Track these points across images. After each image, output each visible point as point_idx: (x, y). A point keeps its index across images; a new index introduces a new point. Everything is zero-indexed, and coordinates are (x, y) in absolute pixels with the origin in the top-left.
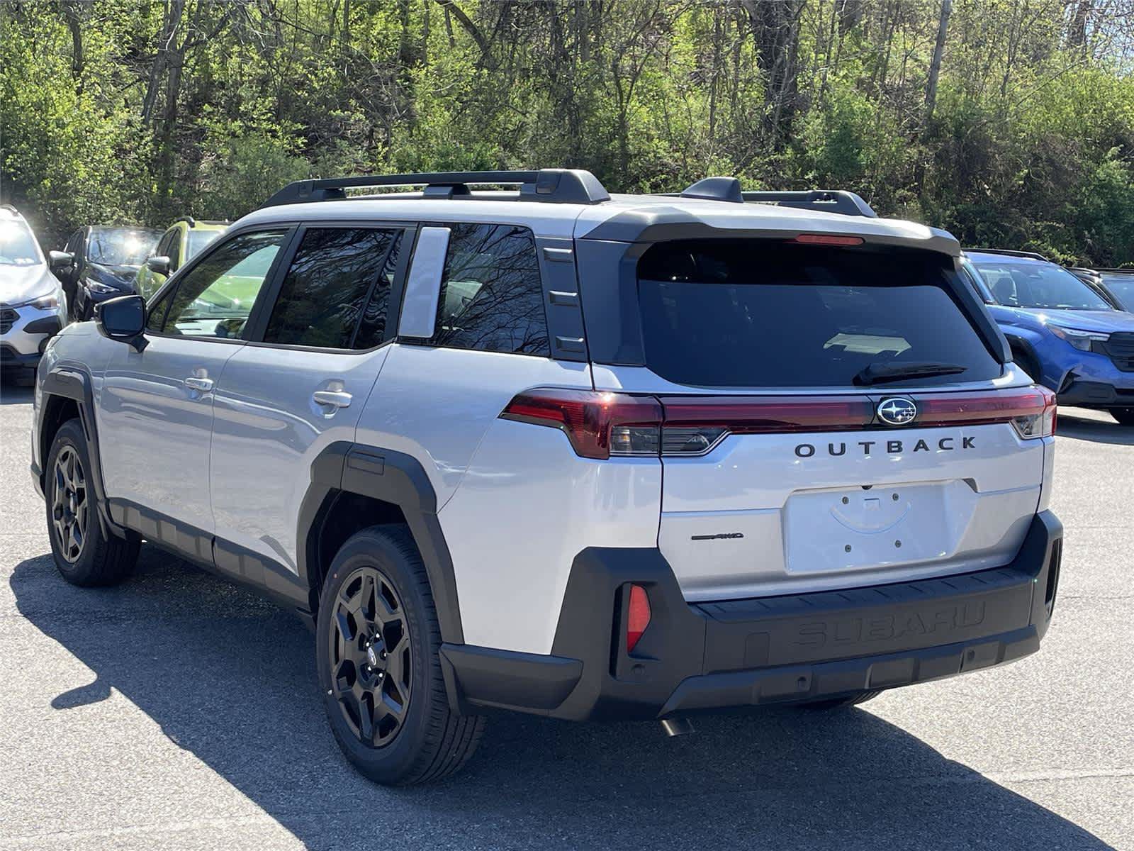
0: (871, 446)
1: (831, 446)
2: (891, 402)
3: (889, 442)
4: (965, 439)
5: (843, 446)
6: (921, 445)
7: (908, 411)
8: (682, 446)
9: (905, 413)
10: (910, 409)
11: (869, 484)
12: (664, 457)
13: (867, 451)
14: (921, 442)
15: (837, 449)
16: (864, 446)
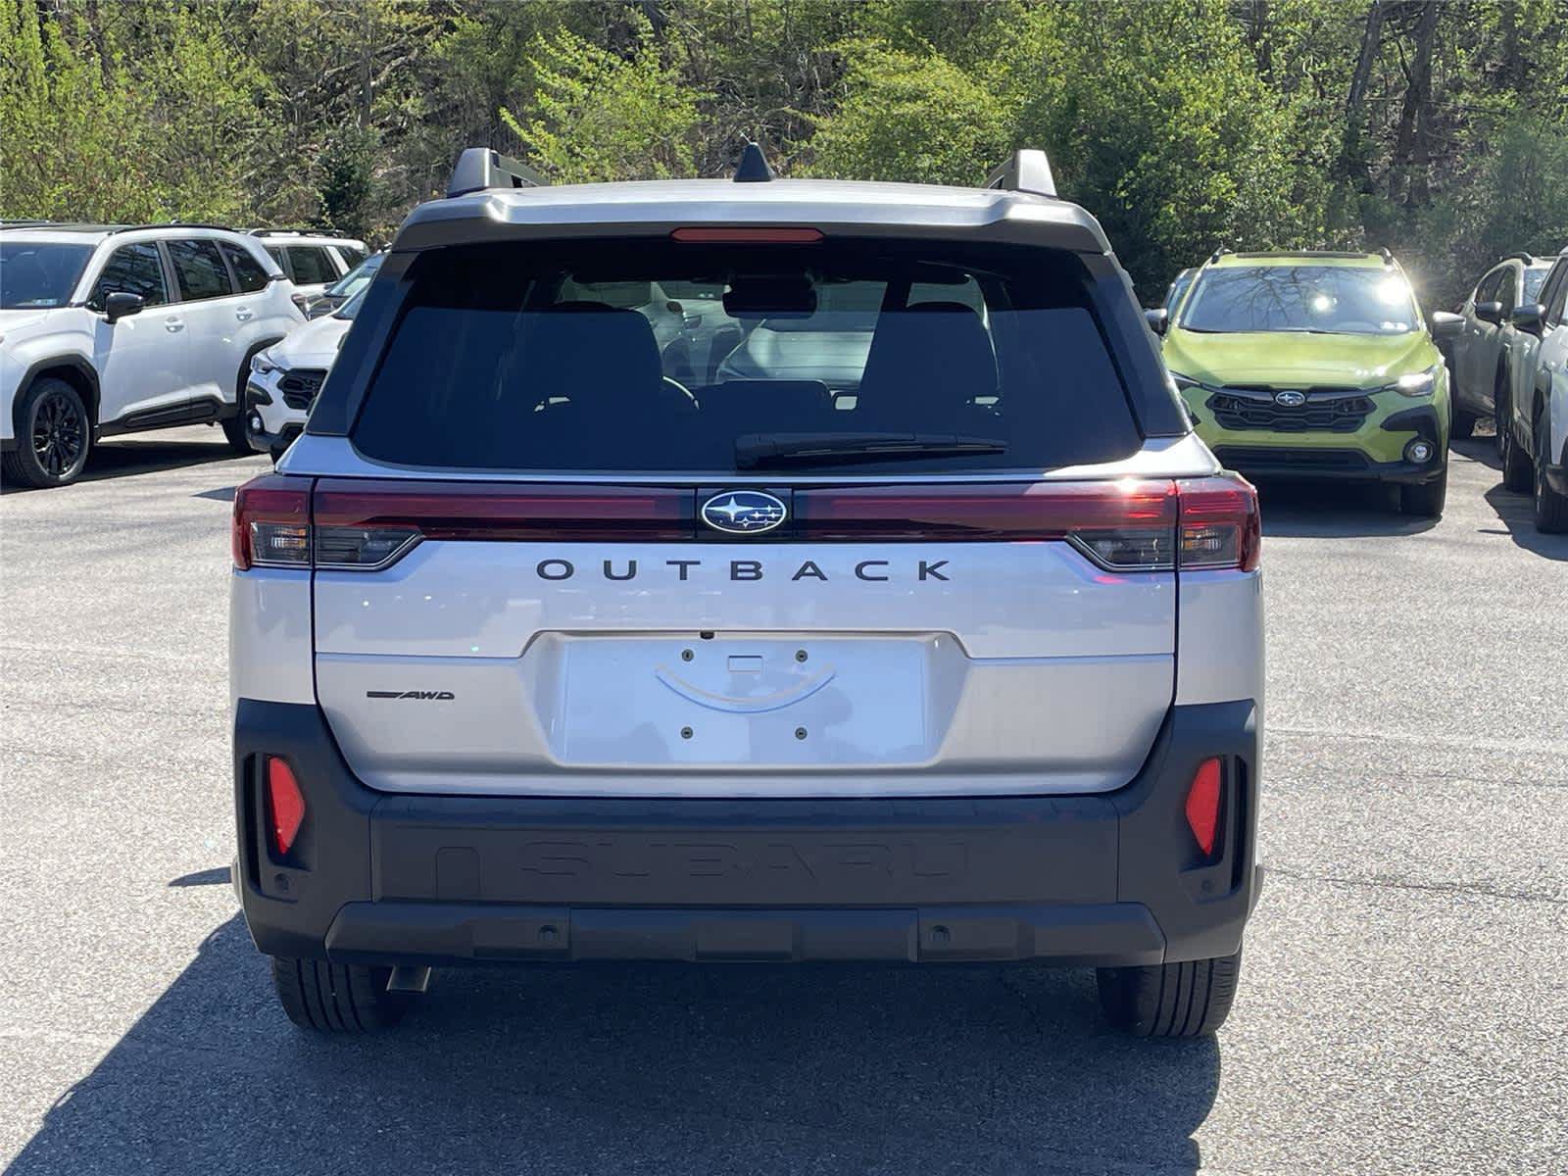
0: (691, 567)
1: (607, 565)
2: (729, 497)
3: (733, 563)
4: (922, 564)
5: (632, 565)
6: (814, 571)
7: (767, 511)
8: (346, 554)
9: (755, 516)
10: (770, 509)
12: (319, 569)
13: (683, 576)
15: (620, 571)
16: (678, 567)
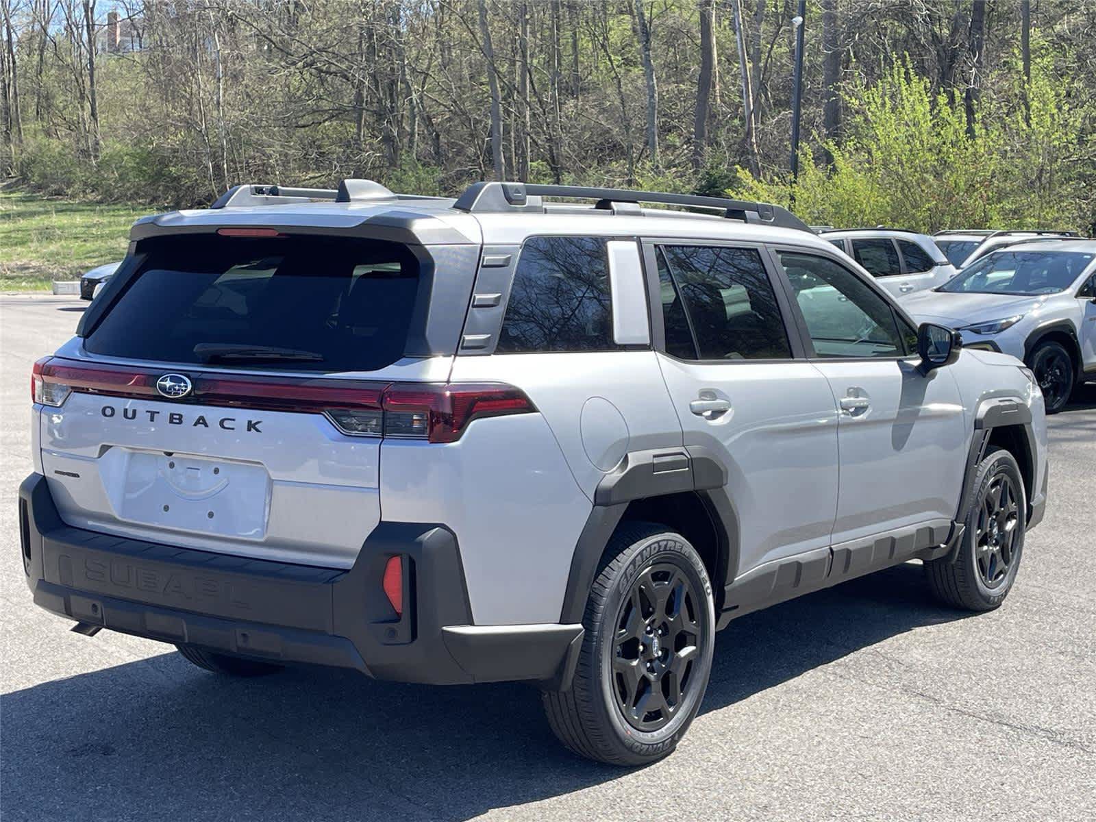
0: (156, 415)
1: (126, 410)
2: (167, 377)
3: (170, 414)
4: (250, 422)
5: (134, 411)
6: (201, 421)
7: (180, 386)
9: (177, 388)
10: (182, 384)
11: (171, 451)
13: (152, 420)
14: (202, 418)
15: (130, 414)
16: (149, 414)
